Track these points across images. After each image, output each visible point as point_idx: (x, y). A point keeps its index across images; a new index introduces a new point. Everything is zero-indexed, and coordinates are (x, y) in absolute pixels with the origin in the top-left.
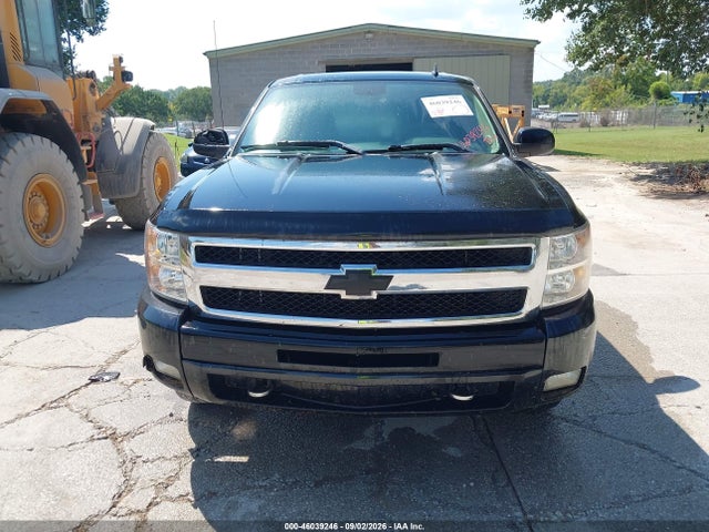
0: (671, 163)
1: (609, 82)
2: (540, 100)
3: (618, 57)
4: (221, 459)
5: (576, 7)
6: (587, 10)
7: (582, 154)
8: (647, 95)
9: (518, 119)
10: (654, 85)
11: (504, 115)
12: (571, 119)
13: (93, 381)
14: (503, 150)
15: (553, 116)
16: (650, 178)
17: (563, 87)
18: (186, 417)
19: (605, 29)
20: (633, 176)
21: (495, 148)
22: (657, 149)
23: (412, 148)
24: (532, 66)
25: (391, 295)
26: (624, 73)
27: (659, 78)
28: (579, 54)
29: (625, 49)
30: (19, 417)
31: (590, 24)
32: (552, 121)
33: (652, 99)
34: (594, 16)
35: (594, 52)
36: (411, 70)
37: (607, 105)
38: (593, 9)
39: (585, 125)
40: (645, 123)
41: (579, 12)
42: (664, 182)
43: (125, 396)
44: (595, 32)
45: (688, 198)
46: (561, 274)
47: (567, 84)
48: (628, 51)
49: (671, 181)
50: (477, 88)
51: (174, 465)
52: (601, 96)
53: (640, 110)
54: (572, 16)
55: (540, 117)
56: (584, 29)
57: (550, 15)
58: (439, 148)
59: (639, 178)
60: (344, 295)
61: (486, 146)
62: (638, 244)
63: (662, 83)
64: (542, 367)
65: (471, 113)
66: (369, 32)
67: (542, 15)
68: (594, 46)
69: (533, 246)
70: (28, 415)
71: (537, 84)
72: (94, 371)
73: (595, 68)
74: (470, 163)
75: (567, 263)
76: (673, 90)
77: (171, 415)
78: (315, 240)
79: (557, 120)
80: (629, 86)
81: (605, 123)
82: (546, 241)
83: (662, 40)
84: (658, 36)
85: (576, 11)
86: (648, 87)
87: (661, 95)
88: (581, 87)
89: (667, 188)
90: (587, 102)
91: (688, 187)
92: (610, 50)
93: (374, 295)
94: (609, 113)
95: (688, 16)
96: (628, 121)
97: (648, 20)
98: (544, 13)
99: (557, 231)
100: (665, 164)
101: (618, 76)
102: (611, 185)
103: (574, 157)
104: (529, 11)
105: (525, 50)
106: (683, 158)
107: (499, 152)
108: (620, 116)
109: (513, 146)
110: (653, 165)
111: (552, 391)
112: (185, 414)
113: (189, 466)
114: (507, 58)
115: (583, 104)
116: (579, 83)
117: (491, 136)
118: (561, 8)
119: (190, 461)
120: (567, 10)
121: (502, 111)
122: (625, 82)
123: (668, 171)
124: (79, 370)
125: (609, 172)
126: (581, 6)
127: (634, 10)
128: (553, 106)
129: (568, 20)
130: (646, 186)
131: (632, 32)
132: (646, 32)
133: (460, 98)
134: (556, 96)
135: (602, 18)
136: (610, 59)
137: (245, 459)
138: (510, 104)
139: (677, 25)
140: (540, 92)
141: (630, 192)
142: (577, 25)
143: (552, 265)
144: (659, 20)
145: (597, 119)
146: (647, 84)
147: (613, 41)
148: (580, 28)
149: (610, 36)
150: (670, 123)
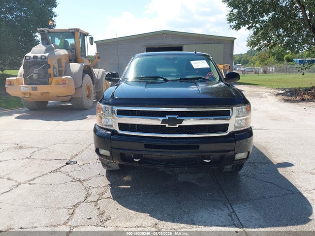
0: (292, 88)
1: (267, 55)
2: (237, 62)
3: (269, 45)
4: (121, 187)
5: (250, 25)
6: (255, 26)
7: (255, 85)
8: (283, 60)
9: (227, 70)
10: (286, 56)
11: (222, 68)
12: (251, 70)
13: (68, 164)
14: (221, 80)
15: (243, 69)
16: (283, 94)
17: (247, 56)
18: (105, 175)
19: (262, 34)
20: (276, 93)
21: (218, 79)
22: (287, 83)
23: (188, 79)
24: (233, 48)
25: (183, 126)
26: (273, 51)
27: (288, 53)
28: (252, 44)
29: (271, 42)
30: (43, 175)
31: (257, 31)
32: (242, 71)
33: (285, 62)
34: (258, 29)
35: (259, 43)
36: (182, 51)
37: (266, 64)
38: (258, 25)
39: (256, 73)
40: (282, 72)
41: (252, 27)
42: (288, 96)
43: (81, 169)
44: (259, 35)
45: (298, 102)
46: (240, 120)
47: (249, 55)
48: (273, 42)
49: (291, 95)
50: (211, 58)
51: (104, 188)
52: (263, 61)
53: (280, 66)
54: (249, 28)
55: (237, 69)
56: (254, 34)
57: (240, 28)
58: (197, 79)
59: (278, 94)
60: (167, 126)
61: (214, 79)
62: (275, 119)
63: (289, 55)
64: (234, 150)
65: (209, 67)
66: (164, 34)
67: (236, 28)
68: (258, 40)
69: (231, 110)
70: (46, 174)
71: (236, 55)
72: (68, 161)
73: (259, 49)
74: (208, 84)
75: (243, 116)
76: (294, 58)
77: (99, 174)
78: (158, 107)
79: (244, 71)
80: (275, 57)
81: (265, 72)
82: (235, 109)
83: (287, 38)
84: (285, 36)
85: (251, 26)
86: (283, 57)
87: (289, 60)
88: (254, 57)
89: (289, 98)
90: (257, 63)
91: (298, 98)
92: (265, 42)
93: (177, 126)
94: (267, 68)
95: (297, 29)
96: (275, 71)
97: (281, 30)
98: (237, 27)
99: (239, 105)
100: (289, 89)
101: (270, 52)
102: (266, 97)
103: (251, 86)
104: (231, 26)
105: (230, 42)
106: (297, 86)
107: (219, 81)
108: (272, 69)
109: (225, 79)
110: (284, 89)
111: (238, 160)
112: (104, 174)
113: (110, 189)
114: (223, 45)
115: (256, 64)
116: (254, 55)
117: (216, 75)
118: (244, 25)
119: (109, 188)
120: (247, 26)
121: (220, 66)
122: (274, 55)
123: (290, 91)
124: (61, 161)
125: (266, 92)
126: (252, 25)
127: (275, 26)
128: (243, 65)
129: (247, 30)
130: (281, 97)
131: (274, 35)
132: (280, 35)
133: (205, 61)
134: (244, 60)
135: (262, 29)
136: (266, 45)
137: (129, 187)
138: (224, 64)
139: (293, 32)
140: (237, 59)
141: (274, 100)
142: (251, 32)
143: (237, 117)
144: (285, 29)
145: (261, 70)
146: (283, 56)
147: (266, 39)
148: (253, 33)
149: (265, 36)
150: (293, 72)
